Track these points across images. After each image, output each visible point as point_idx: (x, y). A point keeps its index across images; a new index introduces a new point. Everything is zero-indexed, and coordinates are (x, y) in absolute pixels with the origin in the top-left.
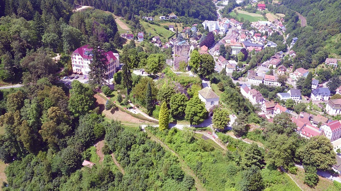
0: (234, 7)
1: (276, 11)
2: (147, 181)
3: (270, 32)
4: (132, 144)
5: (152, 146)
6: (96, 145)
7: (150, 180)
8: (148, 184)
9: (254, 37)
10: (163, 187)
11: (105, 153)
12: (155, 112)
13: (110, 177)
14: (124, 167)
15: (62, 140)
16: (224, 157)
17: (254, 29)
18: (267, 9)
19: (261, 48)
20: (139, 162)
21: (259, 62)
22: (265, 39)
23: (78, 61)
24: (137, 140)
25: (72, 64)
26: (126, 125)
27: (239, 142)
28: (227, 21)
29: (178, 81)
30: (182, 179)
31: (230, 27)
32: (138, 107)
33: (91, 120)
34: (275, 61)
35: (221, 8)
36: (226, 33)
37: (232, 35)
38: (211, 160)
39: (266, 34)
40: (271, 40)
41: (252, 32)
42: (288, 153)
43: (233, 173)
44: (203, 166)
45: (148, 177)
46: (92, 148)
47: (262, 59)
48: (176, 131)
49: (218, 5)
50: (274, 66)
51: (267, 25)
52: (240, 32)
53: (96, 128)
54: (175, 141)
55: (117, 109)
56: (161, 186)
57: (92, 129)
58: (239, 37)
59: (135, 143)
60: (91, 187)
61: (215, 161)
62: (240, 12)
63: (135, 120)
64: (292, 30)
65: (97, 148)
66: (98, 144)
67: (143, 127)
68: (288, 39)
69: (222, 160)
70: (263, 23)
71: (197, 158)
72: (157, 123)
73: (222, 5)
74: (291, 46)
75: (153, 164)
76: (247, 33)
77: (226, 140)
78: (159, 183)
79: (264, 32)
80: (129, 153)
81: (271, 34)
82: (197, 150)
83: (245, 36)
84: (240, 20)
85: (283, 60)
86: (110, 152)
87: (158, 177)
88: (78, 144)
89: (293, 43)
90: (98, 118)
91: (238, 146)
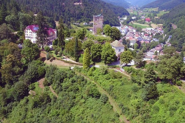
0: (131, 21)
1: (157, 22)
2: (75, 101)
3: (154, 33)
4: (64, 78)
5: (78, 78)
6: (39, 81)
7: (76, 100)
8: (75, 102)
9: (144, 36)
10: (86, 103)
11: (45, 85)
12: (80, 59)
13: (48, 99)
14: (58, 93)
15: (15, 77)
16: (129, 81)
17: (144, 32)
18: (151, 22)
19: (149, 42)
20: (69, 89)
21: (148, 49)
22: (151, 37)
23: (29, 34)
24: (68, 75)
25: (25, 36)
26: (60, 67)
27: (139, 70)
28: (126, 27)
29: (96, 39)
30: (99, 96)
31: (128, 31)
32: (69, 58)
33: (36, 64)
34: (158, 48)
35: (122, 21)
36: (126, 34)
37: (130, 35)
38: (120, 83)
39: (152, 34)
40: (155, 38)
41: (142, 33)
42: (176, 69)
43: (135, 90)
44: (114, 88)
45: (75, 98)
46: (36, 83)
47: (150, 47)
48: (95, 68)
49: (121, 20)
50: (158, 51)
51: (152, 30)
52: (135, 33)
53: (39, 69)
54: (94, 75)
55: (54, 59)
56: (85, 102)
57: (36, 70)
58: (135, 36)
59: (66, 77)
60: (34, 107)
61: (123, 84)
62: (134, 23)
63: (66, 64)
64: (168, 32)
65: (40, 83)
66: (40, 80)
67: (72, 68)
68: (166, 36)
69: (127, 83)
70: (150, 29)
71: (110, 83)
72: (82, 65)
73: (123, 20)
74: (168, 41)
75: (78, 89)
76: (139, 34)
77: (130, 71)
78: (83, 101)
79: (150, 33)
80: (62, 84)
81: (154, 35)
82: (110, 78)
83: (138, 35)
84: (134, 27)
85: (163, 48)
86: (49, 85)
87: (82, 97)
88: (26, 79)
89: (169, 39)
90: (41, 63)
91: (139, 73)
